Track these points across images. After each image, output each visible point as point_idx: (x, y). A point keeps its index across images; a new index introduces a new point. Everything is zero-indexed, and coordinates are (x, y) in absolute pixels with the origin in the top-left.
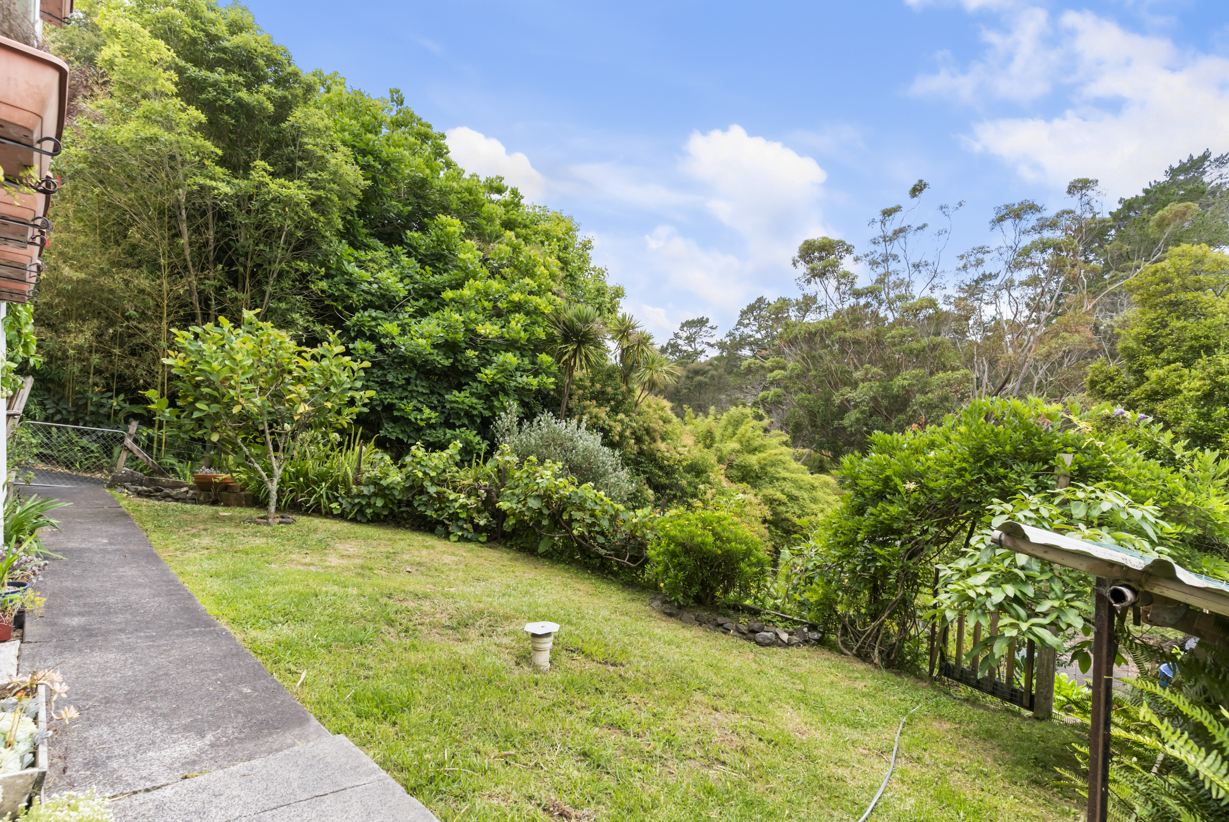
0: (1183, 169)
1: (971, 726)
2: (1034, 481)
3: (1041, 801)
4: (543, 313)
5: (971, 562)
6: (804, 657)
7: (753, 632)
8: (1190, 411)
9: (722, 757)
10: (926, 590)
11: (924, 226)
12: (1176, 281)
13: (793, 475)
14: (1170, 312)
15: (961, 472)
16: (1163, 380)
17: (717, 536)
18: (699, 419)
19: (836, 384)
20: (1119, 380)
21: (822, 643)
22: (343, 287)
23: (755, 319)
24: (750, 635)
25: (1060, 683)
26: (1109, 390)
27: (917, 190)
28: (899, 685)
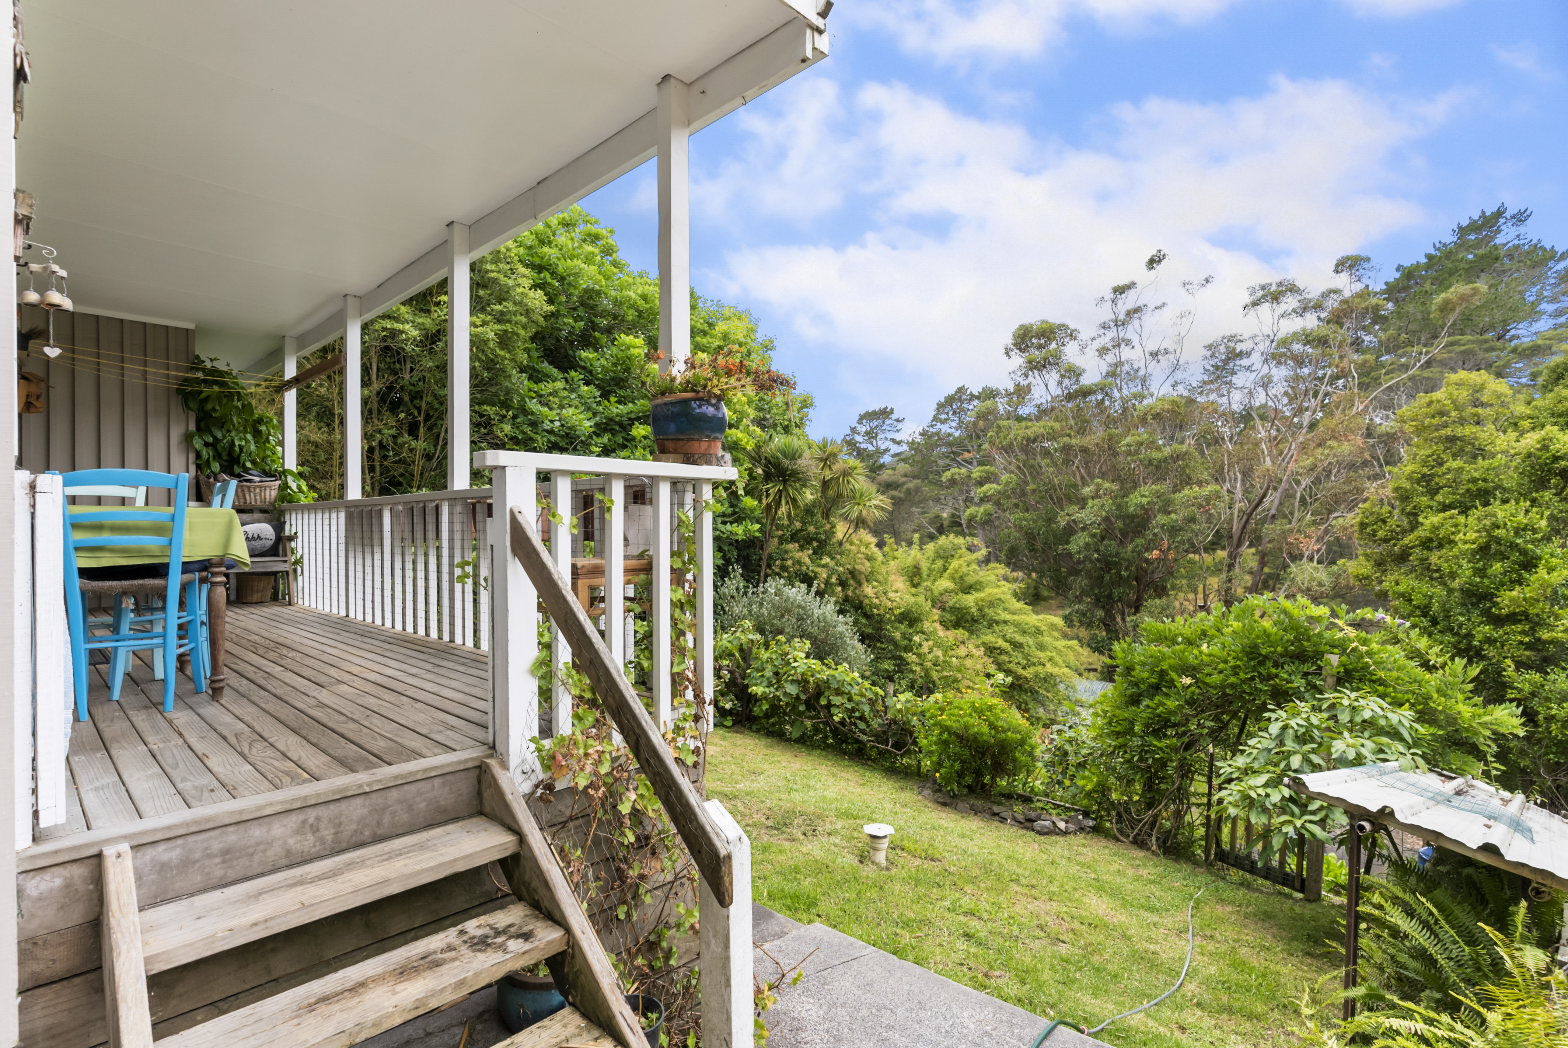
0: (1473, 227)
1: (1250, 909)
2: (1303, 681)
3: (1314, 968)
4: (745, 449)
5: (1248, 760)
6: (1084, 845)
7: (1031, 821)
8: (1465, 566)
9: (1061, 937)
10: (1200, 778)
11: (1164, 304)
12: (1453, 414)
13: (1016, 617)
14: (1447, 448)
15: (1235, 670)
16: (1437, 528)
17: (992, 726)
18: (901, 550)
19: (1060, 500)
20: (1392, 523)
21: (1097, 830)
22: (528, 429)
23: (954, 413)
24: (1028, 823)
25: (1329, 864)
26: (1381, 534)
27: (1153, 262)
28: (1179, 871)
